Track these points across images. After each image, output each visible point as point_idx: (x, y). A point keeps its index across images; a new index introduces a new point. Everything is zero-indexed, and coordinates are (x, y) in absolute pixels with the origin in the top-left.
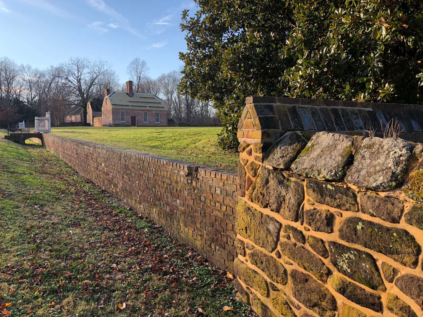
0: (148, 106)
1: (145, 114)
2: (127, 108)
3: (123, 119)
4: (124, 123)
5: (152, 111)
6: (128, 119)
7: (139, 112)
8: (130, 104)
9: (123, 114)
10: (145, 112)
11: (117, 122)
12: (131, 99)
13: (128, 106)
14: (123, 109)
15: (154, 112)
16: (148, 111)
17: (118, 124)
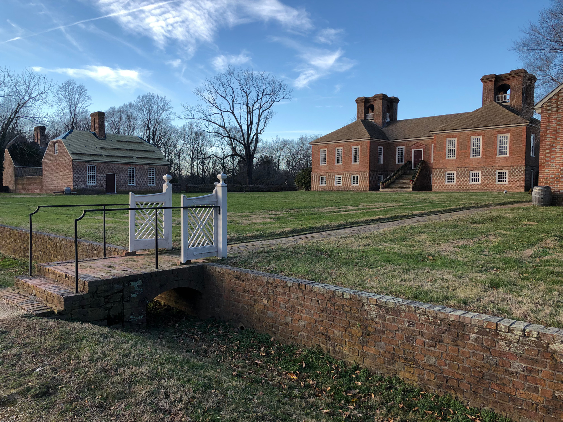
0: (135, 157)
1: (131, 172)
2: (100, 159)
3: (91, 180)
4: (95, 186)
5: (142, 164)
6: (100, 179)
7: (120, 166)
8: (104, 153)
9: (91, 170)
10: (131, 166)
11: (82, 186)
12: (104, 144)
13: (101, 155)
14: (94, 162)
15: (146, 167)
16: (136, 164)
17: (83, 189)
